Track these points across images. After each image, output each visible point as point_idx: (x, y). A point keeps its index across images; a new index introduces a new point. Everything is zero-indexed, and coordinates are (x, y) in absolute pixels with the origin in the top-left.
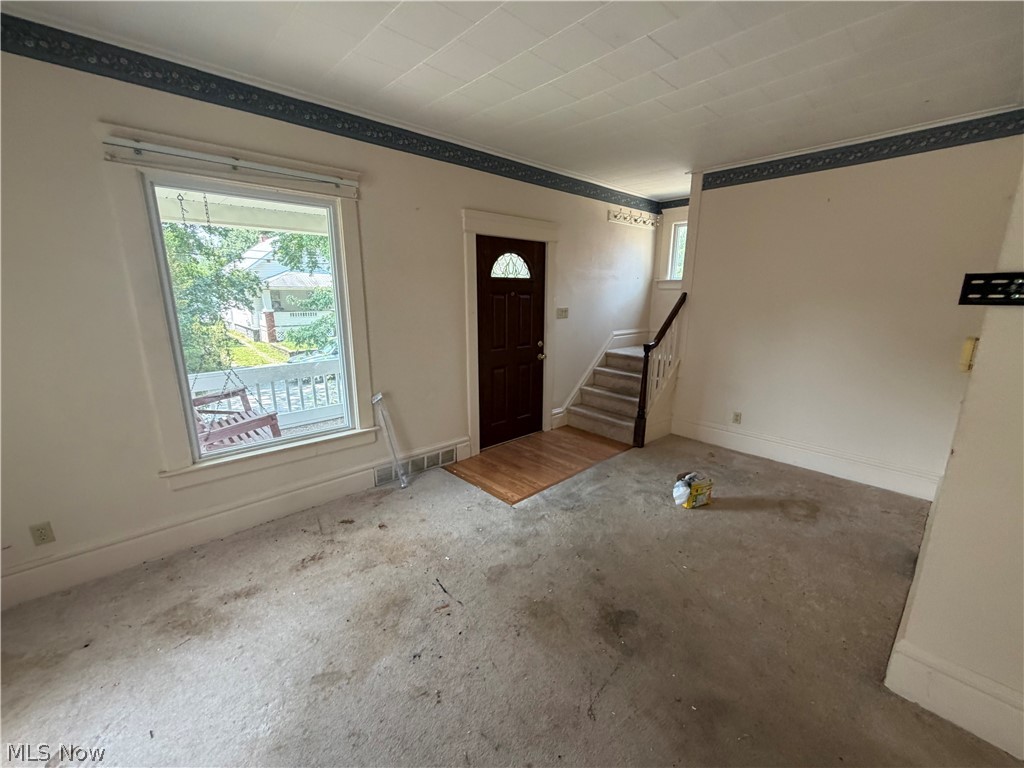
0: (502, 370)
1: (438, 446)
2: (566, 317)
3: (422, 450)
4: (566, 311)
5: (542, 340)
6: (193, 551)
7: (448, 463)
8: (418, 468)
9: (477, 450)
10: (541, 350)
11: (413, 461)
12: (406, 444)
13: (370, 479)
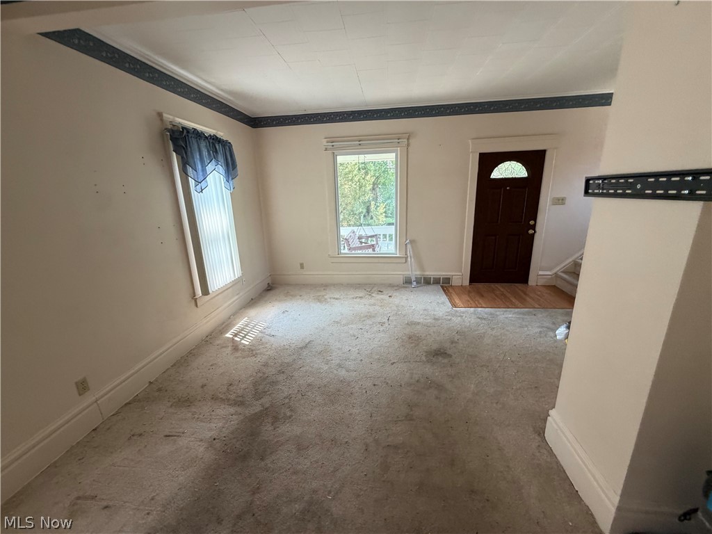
0: (493, 238)
1: (442, 274)
2: (563, 204)
3: (431, 273)
4: (563, 199)
5: (535, 220)
6: (334, 285)
7: (445, 285)
8: (427, 281)
9: (467, 282)
10: (534, 227)
11: (433, 278)
12: (422, 268)
13: (401, 280)
